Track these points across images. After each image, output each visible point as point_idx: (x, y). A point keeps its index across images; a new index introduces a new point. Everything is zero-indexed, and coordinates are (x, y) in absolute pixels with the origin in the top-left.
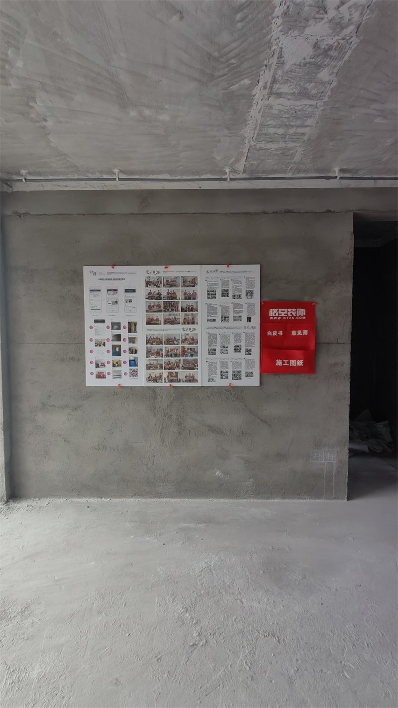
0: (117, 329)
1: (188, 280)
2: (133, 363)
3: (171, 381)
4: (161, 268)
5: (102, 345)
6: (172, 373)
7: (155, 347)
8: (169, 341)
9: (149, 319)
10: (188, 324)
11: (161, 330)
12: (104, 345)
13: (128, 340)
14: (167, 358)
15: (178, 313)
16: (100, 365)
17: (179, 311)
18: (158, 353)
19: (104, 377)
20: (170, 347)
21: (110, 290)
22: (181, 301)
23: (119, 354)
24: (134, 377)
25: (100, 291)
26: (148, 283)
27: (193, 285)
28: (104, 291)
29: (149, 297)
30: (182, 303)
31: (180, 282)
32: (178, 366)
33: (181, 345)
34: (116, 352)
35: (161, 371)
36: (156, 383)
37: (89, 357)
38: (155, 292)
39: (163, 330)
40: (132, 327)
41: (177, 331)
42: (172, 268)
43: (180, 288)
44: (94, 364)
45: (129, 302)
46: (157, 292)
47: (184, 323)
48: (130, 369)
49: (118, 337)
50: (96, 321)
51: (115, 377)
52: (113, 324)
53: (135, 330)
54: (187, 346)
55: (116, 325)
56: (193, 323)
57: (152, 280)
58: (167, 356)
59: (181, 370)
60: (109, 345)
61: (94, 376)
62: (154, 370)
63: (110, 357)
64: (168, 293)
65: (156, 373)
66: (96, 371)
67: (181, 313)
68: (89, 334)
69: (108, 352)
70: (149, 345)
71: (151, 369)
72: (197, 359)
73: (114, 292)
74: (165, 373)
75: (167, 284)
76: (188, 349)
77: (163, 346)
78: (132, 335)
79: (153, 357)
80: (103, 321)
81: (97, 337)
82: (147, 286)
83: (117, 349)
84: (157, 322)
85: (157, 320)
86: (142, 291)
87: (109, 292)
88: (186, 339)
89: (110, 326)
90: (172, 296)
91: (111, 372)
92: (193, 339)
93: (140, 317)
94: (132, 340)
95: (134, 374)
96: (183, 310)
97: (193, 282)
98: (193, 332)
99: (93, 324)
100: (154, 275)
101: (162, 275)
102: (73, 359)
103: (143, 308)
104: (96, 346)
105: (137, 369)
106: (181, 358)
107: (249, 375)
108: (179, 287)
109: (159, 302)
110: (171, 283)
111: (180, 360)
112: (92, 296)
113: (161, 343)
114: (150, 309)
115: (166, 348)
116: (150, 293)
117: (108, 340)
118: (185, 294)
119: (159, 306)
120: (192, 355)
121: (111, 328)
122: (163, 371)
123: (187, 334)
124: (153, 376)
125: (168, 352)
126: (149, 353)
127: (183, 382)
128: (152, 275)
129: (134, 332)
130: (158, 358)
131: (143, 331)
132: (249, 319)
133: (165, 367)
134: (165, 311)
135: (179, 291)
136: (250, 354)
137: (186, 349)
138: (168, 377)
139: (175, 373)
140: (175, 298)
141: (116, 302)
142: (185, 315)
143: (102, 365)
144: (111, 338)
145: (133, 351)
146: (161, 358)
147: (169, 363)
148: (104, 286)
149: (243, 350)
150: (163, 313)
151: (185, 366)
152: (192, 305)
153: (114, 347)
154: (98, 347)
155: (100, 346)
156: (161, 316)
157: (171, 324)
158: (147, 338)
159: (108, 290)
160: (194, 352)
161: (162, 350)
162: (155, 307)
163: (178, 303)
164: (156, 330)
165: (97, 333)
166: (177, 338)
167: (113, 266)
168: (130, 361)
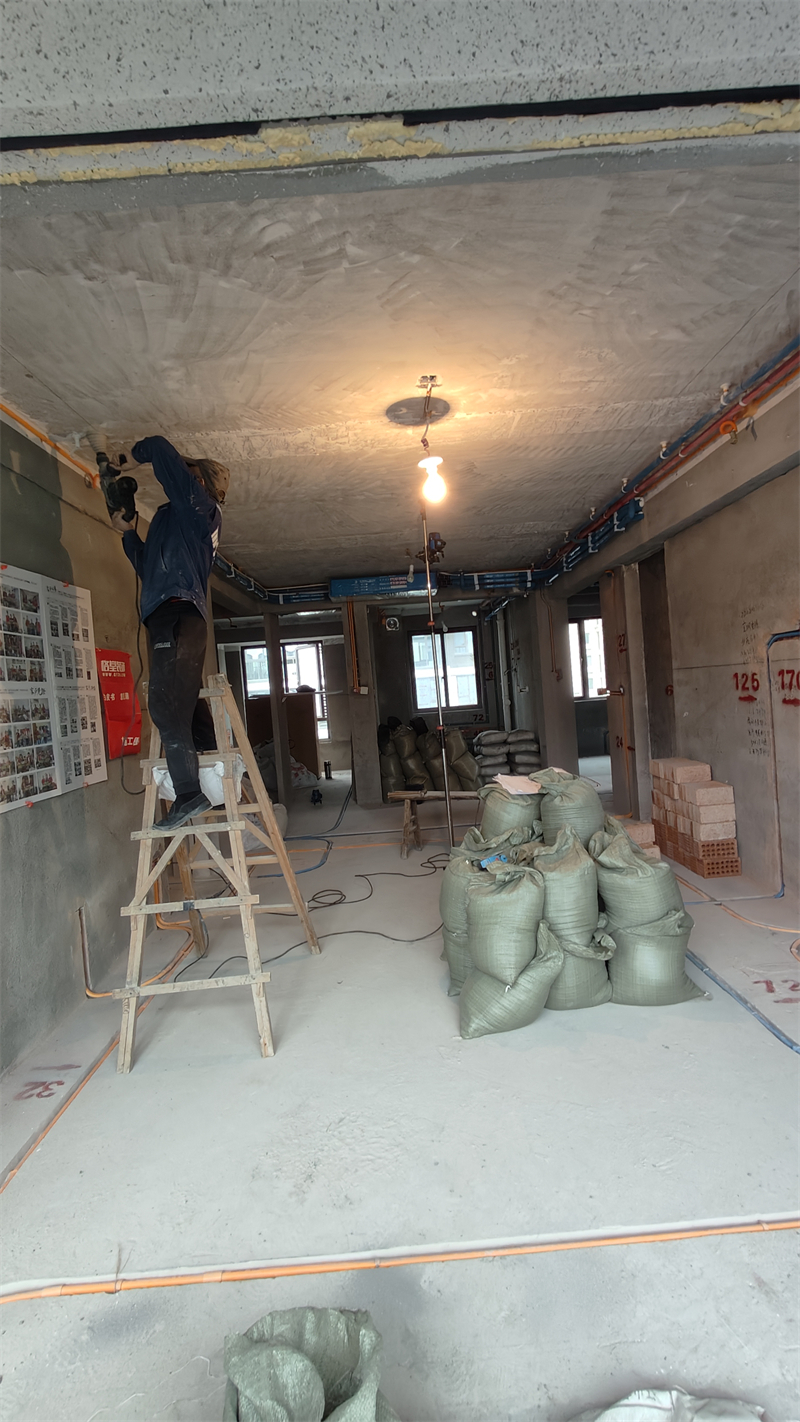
1: (29, 598)
3: (27, 794)
6: (27, 777)
7: (2, 728)
8: (17, 714)
10: (36, 680)
11: (6, 692)
14: (19, 749)
15: (23, 658)
17: (24, 655)
18: (8, 741)
20: (20, 725)
22: (23, 635)
27: (35, 608)
30: (26, 640)
31: (19, 597)
32: (32, 763)
33: (31, 722)
35: (13, 777)
36: (11, 803)
39: (8, 693)
41: (24, 693)
42: (10, 570)
43: (20, 610)
47: (31, 680)
54: (40, 722)
56: (41, 679)
58: (19, 744)
59: (36, 770)
62: (5, 775)
64: (8, 618)
65: (9, 781)
67: (26, 659)
72: (51, 746)
75: (5, 600)
76: (40, 728)
77: (12, 726)
79: (1, 750)
84: (1, 676)
88: (36, 710)
90: (13, 625)
96: (27, 653)
98: (43, 696)
106: (34, 746)
107: (98, 765)
108: (18, 608)
110: (10, 599)
111: (33, 751)
113: (9, 718)
115: (15, 727)
118: (27, 622)
120: (46, 740)
122: (17, 775)
123: (36, 700)
124: (6, 789)
125: (19, 736)
127: (41, 792)
130: (9, 750)
132: (89, 673)
133: (17, 768)
134: (7, 654)
135: (20, 617)
136: (95, 731)
137: (38, 729)
138: (23, 789)
139: (30, 776)
140: (16, 629)
142: (32, 663)
146: (12, 750)
147: (21, 759)
149: (89, 725)
150: (5, 656)
151: (39, 762)
152: (37, 646)
156: (4, 663)
157: (17, 680)
161: (11, 733)
163: (20, 639)
164: (1, 692)
166: (27, 709)
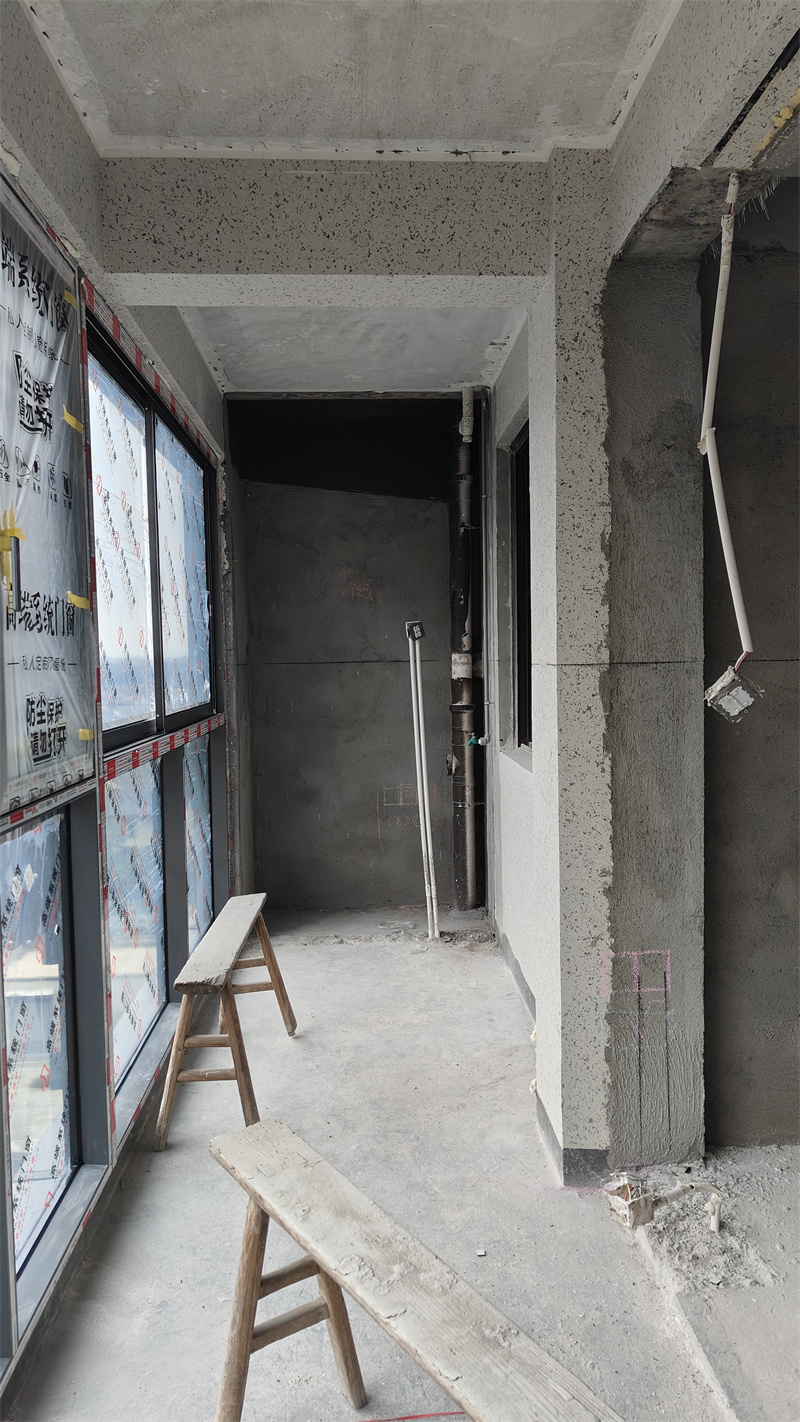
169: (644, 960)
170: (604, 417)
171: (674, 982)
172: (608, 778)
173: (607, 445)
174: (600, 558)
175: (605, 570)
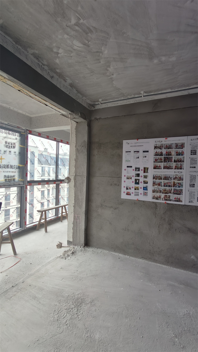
0: (138, 171)
1: (179, 145)
2: (145, 188)
3: (166, 200)
4: (163, 139)
5: (130, 179)
6: (167, 195)
7: (158, 181)
8: (166, 178)
9: (155, 166)
10: (178, 169)
11: (161, 172)
12: (131, 178)
13: (143, 177)
14: (164, 187)
15: (172, 163)
16: (128, 188)
17: (173, 162)
18: (159, 184)
19: (130, 195)
21: (136, 152)
22: (174, 156)
23: (138, 183)
24: (146, 196)
25: (130, 152)
26: (156, 147)
27: (182, 147)
28: (132, 152)
29: (156, 155)
30: (174, 157)
31: (174, 146)
32: (170, 192)
33: (173, 181)
34: (137, 182)
35: (160, 194)
36: (157, 200)
37: (123, 184)
38: (159, 152)
39: (163, 172)
40: (146, 170)
41: (171, 173)
42: (169, 139)
44: (126, 188)
45: (145, 157)
46: (160, 152)
47: (175, 169)
48: (144, 192)
49: (138, 175)
50: (128, 167)
51: (136, 195)
52: (136, 168)
53: (147, 171)
54: (176, 181)
55: (137, 169)
56: (181, 169)
57: (158, 145)
58: (164, 186)
59: (172, 195)
60: (133, 179)
61: (125, 193)
62: (156, 193)
63: (133, 185)
64: (167, 152)
65: (158, 195)
66: (126, 191)
67: (173, 163)
68: (124, 173)
69: (133, 182)
70: (154, 180)
71: (155, 192)
72: (182, 189)
73: (137, 152)
74: (163, 195)
75: (166, 148)
76: (177, 183)
77: (162, 181)
78: (146, 174)
79: (156, 186)
80: (131, 167)
81: (128, 175)
82: (155, 149)
83: (137, 181)
84: (160, 168)
85: (160, 166)
86: (152, 152)
87: (135, 152)
88: (176, 178)
89: (135, 169)
90: (169, 154)
91: (134, 192)
92: (180, 178)
93: (150, 165)
94: (145, 177)
95: (145, 194)
96: (175, 161)
97: (182, 146)
98: (181, 174)
99: (126, 168)
100: (159, 143)
101: (163, 143)
102: (116, 184)
103: (153, 160)
104: (127, 179)
105: (147, 192)
109: (161, 157)
110: (169, 147)
111: (172, 189)
112: (126, 155)
113: (161, 179)
114: (156, 161)
116: (156, 152)
117: (133, 176)
118: (176, 153)
119: (161, 159)
121: (135, 170)
122: (162, 194)
123: (177, 175)
124: (156, 196)
126: (154, 184)
127: (173, 201)
128: (158, 143)
129: (147, 173)
130: (159, 187)
131: (152, 172)
133: (162, 192)
134: (164, 162)
135: (173, 151)
137: (176, 183)
138: (164, 198)
139: (169, 196)
140: (171, 155)
141: (138, 157)
142: (176, 164)
143: (129, 189)
144: (134, 175)
145: (145, 182)
146: (161, 187)
147: (165, 190)
148: (133, 149)
150: (163, 163)
151: (174, 193)
152: (181, 159)
153: (136, 180)
154: (128, 179)
155: (129, 179)
156: (162, 165)
157: (168, 169)
158: (153, 176)
159: (134, 152)
160: (180, 185)
161: (161, 183)
162: (159, 160)
163: (172, 157)
164: (159, 172)
165: (128, 173)
167: (138, 139)
168: (144, 187)
169: (77, 217)
170: (75, 143)
171: (81, 220)
172: (74, 191)
173: (75, 147)
174: (74, 161)
175: (75, 163)
